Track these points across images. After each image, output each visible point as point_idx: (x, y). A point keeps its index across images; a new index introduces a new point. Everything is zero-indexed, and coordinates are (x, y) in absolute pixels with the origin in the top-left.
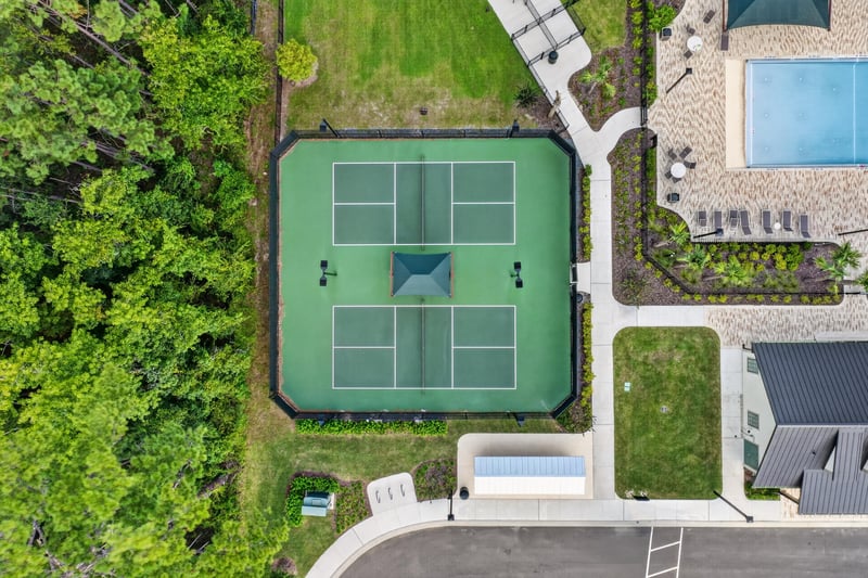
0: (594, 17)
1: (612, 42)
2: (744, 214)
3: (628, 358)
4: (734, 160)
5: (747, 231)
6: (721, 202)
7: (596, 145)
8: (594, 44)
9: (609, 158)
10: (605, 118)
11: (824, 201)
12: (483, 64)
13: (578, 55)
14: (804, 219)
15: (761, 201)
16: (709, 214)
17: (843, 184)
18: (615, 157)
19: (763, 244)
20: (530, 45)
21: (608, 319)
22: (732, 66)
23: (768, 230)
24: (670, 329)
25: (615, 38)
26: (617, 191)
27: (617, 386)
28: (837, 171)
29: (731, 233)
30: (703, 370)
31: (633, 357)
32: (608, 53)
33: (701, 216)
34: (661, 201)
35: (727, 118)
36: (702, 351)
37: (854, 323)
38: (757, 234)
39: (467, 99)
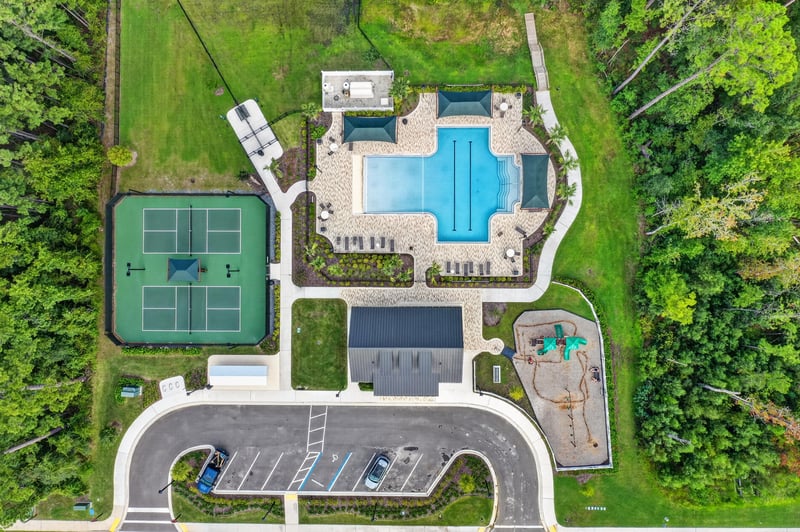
0: (285, 130)
1: (294, 144)
2: (361, 239)
3: (299, 315)
4: (357, 209)
5: (361, 247)
6: (350, 233)
7: (283, 201)
8: (284, 145)
9: (291, 207)
10: (289, 186)
11: (404, 231)
12: (226, 155)
13: (276, 151)
14: (392, 242)
15: (371, 231)
16: (343, 237)
17: (414, 223)
18: (295, 207)
19: (371, 255)
20: (250, 146)
21: (289, 294)
22: (356, 159)
23: (373, 247)
24: (322, 300)
25: (296, 142)
26: (295, 225)
27: (293, 330)
28: (410, 216)
29: (354, 248)
30: (339, 321)
31: (302, 314)
32: (291, 151)
33: (339, 239)
34: (318, 231)
35: (354, 186)
36: (338, 311)
37: (419, 297)
38: (367, 249)
39: (217, 175)
